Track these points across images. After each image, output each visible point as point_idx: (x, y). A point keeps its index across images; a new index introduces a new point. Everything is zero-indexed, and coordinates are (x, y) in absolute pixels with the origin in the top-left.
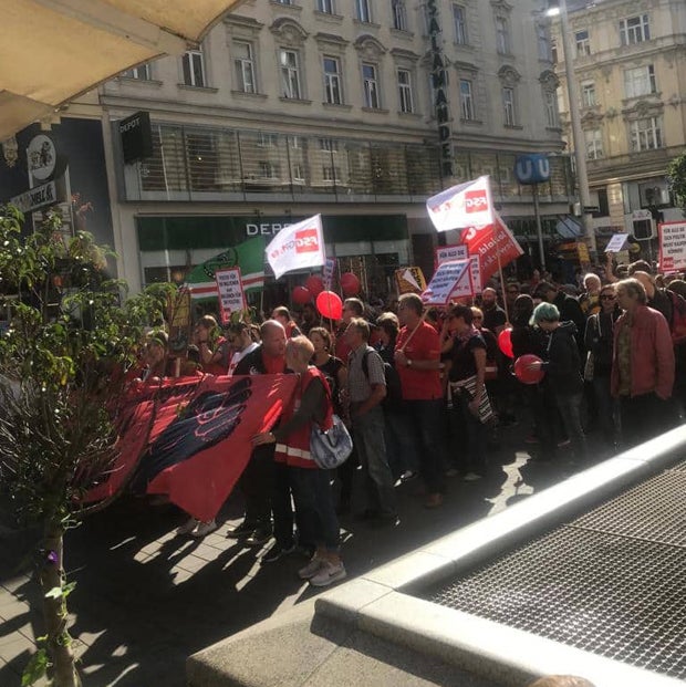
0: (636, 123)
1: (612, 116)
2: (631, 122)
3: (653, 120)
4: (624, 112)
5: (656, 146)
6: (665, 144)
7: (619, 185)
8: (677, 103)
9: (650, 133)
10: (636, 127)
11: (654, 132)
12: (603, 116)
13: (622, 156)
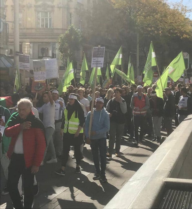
0: (40, 13)
1: (29, 7)
2: (38, 12)
3: (49, 13)
4: (35, 6)
5: (49, 27)
6: (53, 27)
7: (29, 43)
8: (61, 7)
9: (47, 20)
10: (40, 15)
11: (49, 19)
12: (24, 6)
13: (32, 29)
